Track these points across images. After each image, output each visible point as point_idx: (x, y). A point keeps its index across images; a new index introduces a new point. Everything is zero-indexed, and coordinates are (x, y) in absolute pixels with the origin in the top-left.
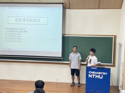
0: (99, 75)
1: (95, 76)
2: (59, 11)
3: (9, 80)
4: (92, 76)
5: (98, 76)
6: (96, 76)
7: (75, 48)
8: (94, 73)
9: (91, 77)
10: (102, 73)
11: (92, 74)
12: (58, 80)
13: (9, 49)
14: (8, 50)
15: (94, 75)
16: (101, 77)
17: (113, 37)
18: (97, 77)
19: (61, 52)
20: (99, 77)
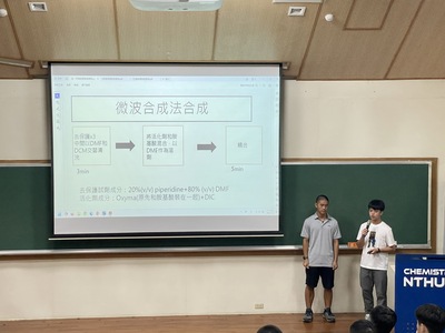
0: (434, 276)
1: (422, 282)
2: (270, 86)
3: (100, 319)
4: (415, 282)
5: (431, 282)
6: (426, 282)
7: (323, 201)
8: (418, 271)
9: (411, 284)
10: (442, 270)
11: (414, 275)
12: (261, 307)
13: (104, 213)
14: (101, 215)
15: (418, 279)
16: (440, 282)
17: (430, 163)
18: (429, 285)
19: (278, 214)
20: (433, 282)
